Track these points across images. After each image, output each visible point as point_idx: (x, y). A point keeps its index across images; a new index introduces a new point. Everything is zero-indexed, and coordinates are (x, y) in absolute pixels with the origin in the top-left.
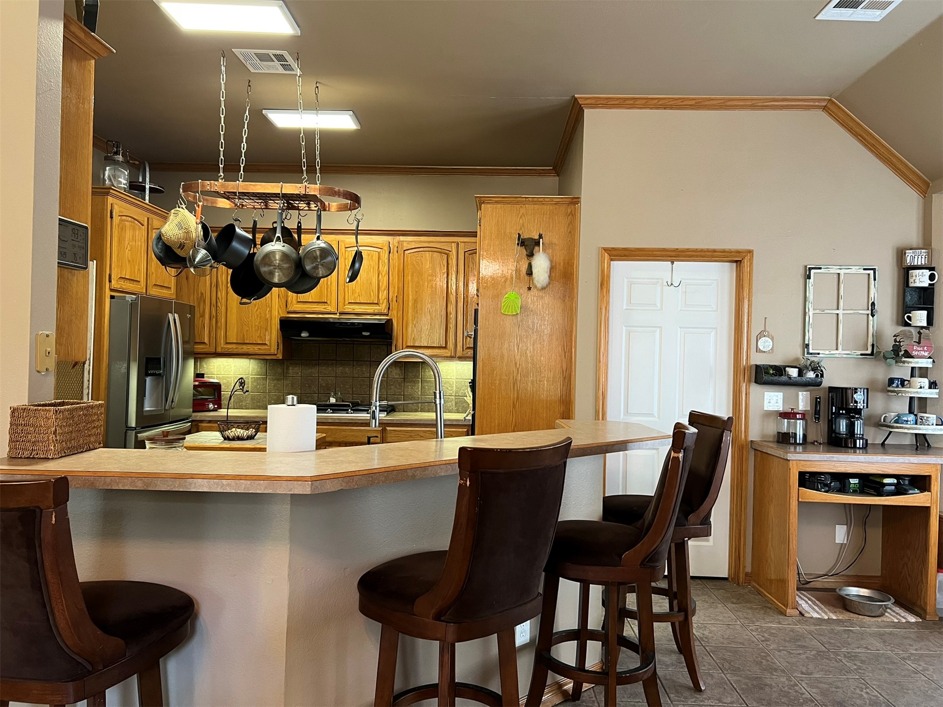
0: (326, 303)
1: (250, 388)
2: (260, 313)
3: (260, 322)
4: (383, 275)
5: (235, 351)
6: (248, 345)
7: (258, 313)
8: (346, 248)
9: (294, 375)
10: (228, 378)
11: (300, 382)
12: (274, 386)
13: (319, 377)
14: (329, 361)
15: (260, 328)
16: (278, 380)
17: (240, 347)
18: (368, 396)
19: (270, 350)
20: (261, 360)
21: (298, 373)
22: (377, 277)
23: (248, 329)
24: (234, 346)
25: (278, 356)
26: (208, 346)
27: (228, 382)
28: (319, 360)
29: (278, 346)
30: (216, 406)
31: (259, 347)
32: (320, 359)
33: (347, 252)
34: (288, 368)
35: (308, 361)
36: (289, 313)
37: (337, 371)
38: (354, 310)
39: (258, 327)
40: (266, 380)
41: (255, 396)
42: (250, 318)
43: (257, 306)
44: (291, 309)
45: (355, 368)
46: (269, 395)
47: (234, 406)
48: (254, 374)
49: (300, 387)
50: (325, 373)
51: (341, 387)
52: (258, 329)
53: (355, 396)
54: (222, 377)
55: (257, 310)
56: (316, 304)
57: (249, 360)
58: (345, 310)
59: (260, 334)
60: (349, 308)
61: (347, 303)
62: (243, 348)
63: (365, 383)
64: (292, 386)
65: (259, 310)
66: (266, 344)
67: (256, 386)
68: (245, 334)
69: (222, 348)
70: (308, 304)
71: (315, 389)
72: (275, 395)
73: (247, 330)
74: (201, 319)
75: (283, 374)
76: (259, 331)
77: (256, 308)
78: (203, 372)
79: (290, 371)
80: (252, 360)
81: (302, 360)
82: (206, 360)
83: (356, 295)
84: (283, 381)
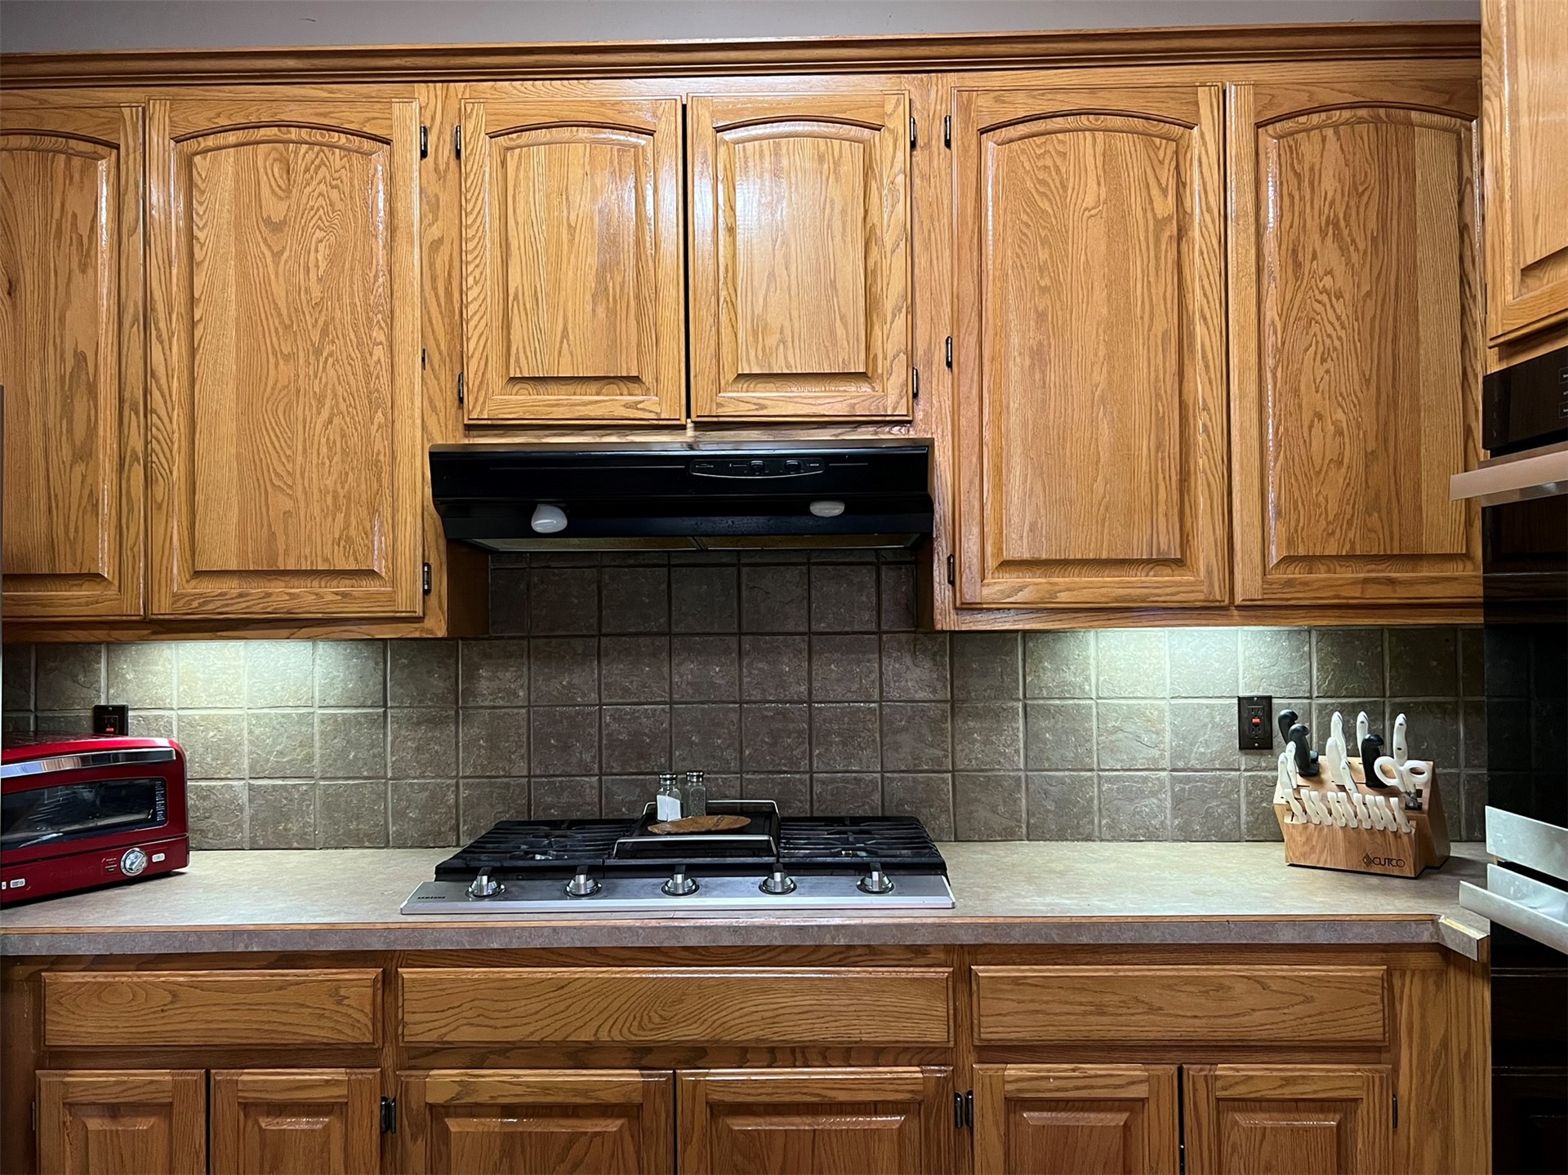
0: (636, 379)
1: (316, 762)
2: (343, 436)
3: (343, 478)
4: (888, 248)
5: (237, 610)
6: (295, 581)
7: (333, 433)
8: (719, 130)
9: (501, 703)
10: (226, 720)
11: (524, 730)
12: (418, 749)
13: (601, 705)
14: (641, 640)
15: (342, 501)
16: (435, 722)
17: (256, 589)
18: (807, 776)
19: (391, 598)
20: (361, 645)
21: (515, 694)
22: (861, 255)
23: (289, 505)
24: (232, 587)
25: (429, 623)
26: (112, 592)
27: (227, 740)
28: (602, 635)
29: (427, 579)
30: (159, 857)
31: (344, 586)
32: (604, 631)
33: (722, 150)
34: (471, 675)
35: (554, 642)
36: (469, 428)
37: (676, 679)
38: (763, 407)
39: (335, 498)
40: (385, 727)
41: (339, 795)
42: (300, 458)
43: (327, 406)
44: (479, 411)
45: (750, 664)
46: (395, 789)
47: (253, 840)
48: (333, 703)
49: (524, 751)
50: (626, 690)
51: (692, 743)
52: (337, 508)
53: (750, 781)
54: (203, 718)
55: (330, 421)
56: (594, 387)
57: (309, 644)
58: (721, 411)
59: (347, 526)
60: (740, 401)
61: (731, 377)
62: (269, 595)
63: (791, 726)
64: (493, 746)
65: (336, 421)
66: (371, 573)
67: (344, 752)
68: (279, 530)
69: (176, 597)
70: (553, 387)
71: (587, 757)
72: (423, 788)
73: (288, 514)
74: (79, 469)
75: (451, 697)
76: (340, 517)
77: (325, 414)
78: (119, 702)
79: (484, 686)
80: (321, 645)
81: (528, 638)
82: (133, 650)
83: (772, 340)
84: (453, 728)
